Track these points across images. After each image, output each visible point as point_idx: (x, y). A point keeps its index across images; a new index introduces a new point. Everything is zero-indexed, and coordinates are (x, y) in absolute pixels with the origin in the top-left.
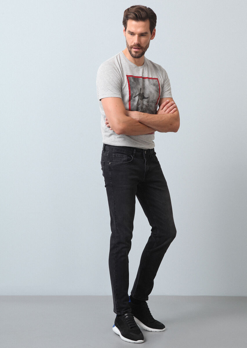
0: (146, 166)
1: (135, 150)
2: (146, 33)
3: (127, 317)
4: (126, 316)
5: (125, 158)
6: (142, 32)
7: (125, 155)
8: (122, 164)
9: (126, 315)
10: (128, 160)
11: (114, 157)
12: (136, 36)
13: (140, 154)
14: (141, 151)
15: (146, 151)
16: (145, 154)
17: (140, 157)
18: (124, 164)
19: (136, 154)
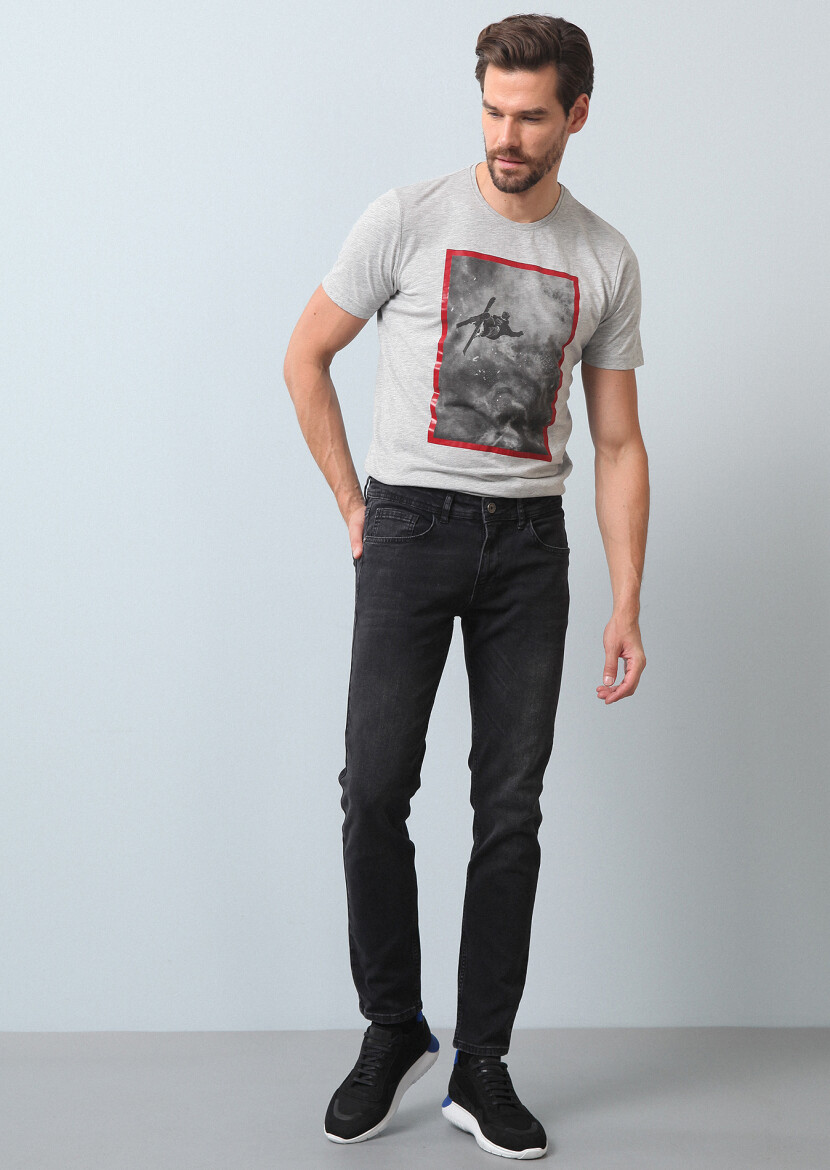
1: (449, 497)
2: (539, 112)
5: (409, 522)
6: (526, 108)
7: (411, 515)
8: (393, 541)
10: (416, 531)
11: (378, 518)
12: (508, 119)
13: (470, 511)
14: (475, 503)
15: (493, 505)
16: (489, 515)
17: (470, 523)
18: (397, 543)
19: (451, 511)
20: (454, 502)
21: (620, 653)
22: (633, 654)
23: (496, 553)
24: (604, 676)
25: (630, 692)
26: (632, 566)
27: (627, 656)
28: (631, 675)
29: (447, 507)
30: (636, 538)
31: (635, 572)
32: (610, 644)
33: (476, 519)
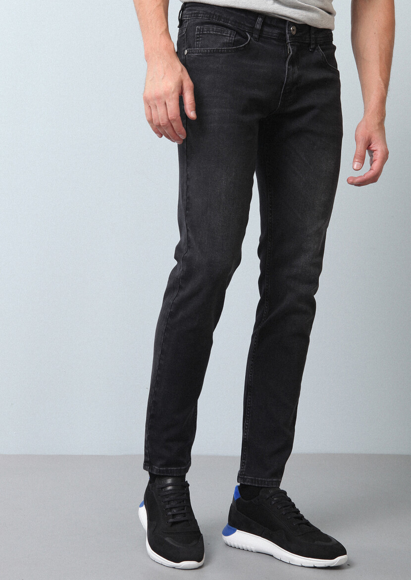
0: (291, 67)
1: (260, 19)
3: (169, 488)
4: (169, 485)
5: (228, 37)
7: (229, 32)
8: (217, 51)
9: (169, 481)
10: (236, 43)
11: (199, 34)
13: (277, 31)
14: (281, 25)
15: (294, 28)
16: (292, 36)
17: (275, 42)
18: (221, 53)
19: (261, 31)
20: (264, 24)
21: (368, 146)
22: (377, 147)
23: (296, 67)
24: (354, 161)
25: (374, 179)
26: (380, 79)
27: (372, 149)
28: (376, 165)
29: (258, 26)
30: (384, 59)
31: (382, 83)
32: (360, 138)
33: (282, 38)
